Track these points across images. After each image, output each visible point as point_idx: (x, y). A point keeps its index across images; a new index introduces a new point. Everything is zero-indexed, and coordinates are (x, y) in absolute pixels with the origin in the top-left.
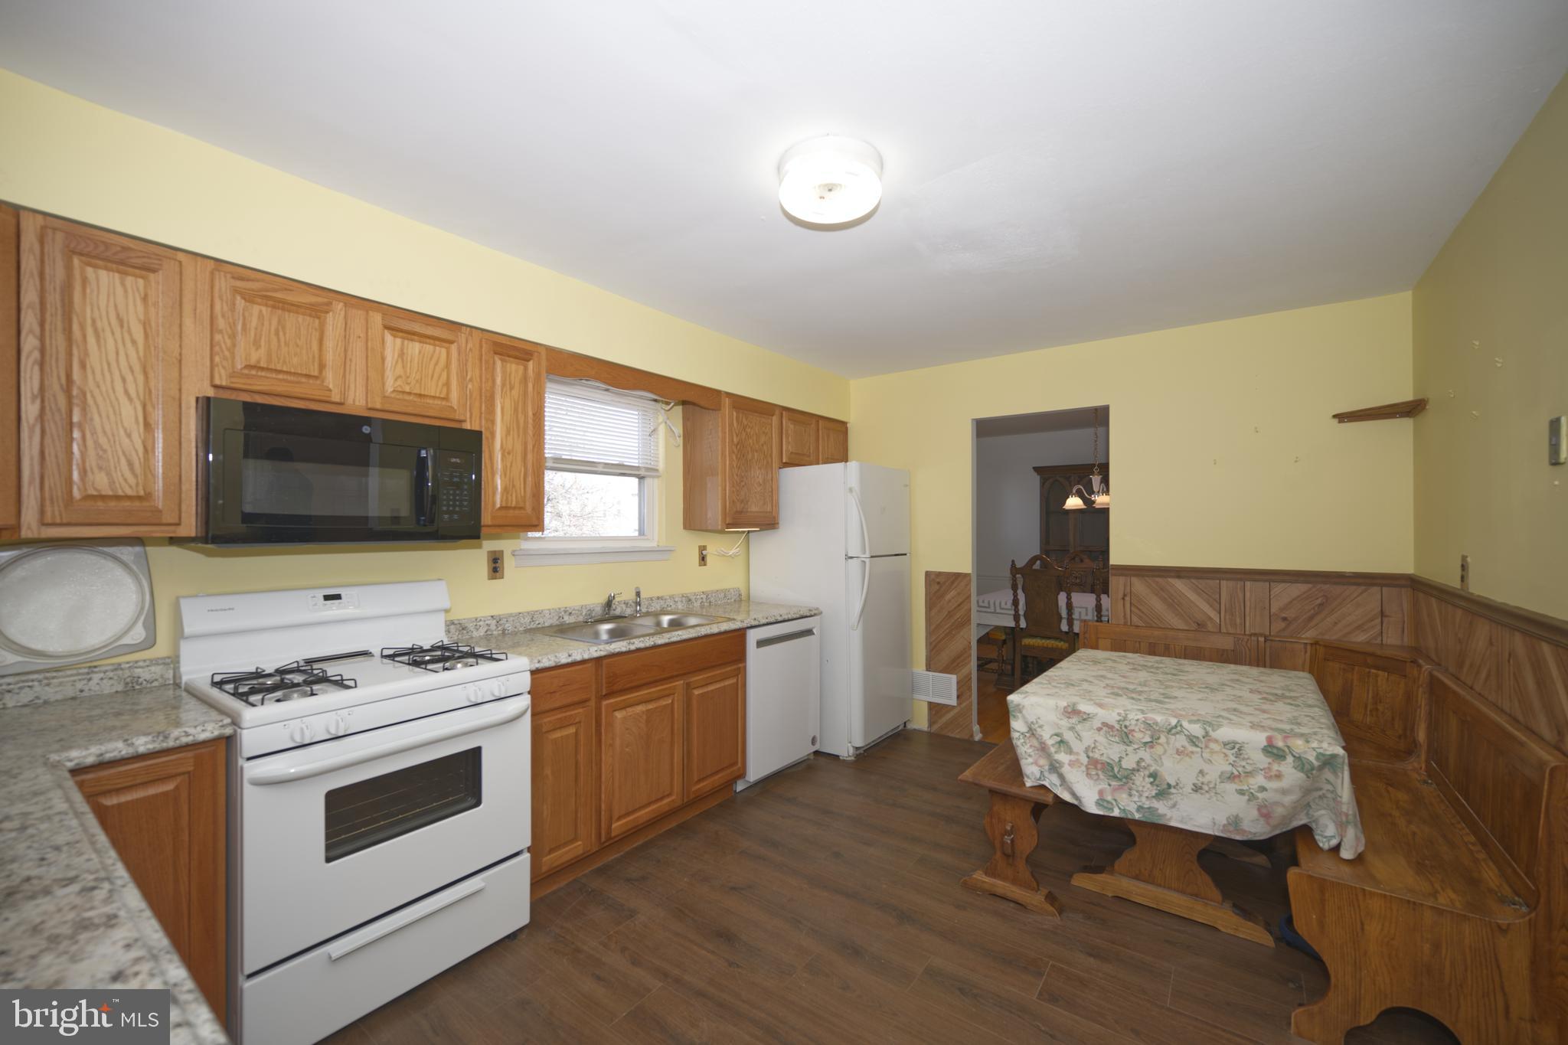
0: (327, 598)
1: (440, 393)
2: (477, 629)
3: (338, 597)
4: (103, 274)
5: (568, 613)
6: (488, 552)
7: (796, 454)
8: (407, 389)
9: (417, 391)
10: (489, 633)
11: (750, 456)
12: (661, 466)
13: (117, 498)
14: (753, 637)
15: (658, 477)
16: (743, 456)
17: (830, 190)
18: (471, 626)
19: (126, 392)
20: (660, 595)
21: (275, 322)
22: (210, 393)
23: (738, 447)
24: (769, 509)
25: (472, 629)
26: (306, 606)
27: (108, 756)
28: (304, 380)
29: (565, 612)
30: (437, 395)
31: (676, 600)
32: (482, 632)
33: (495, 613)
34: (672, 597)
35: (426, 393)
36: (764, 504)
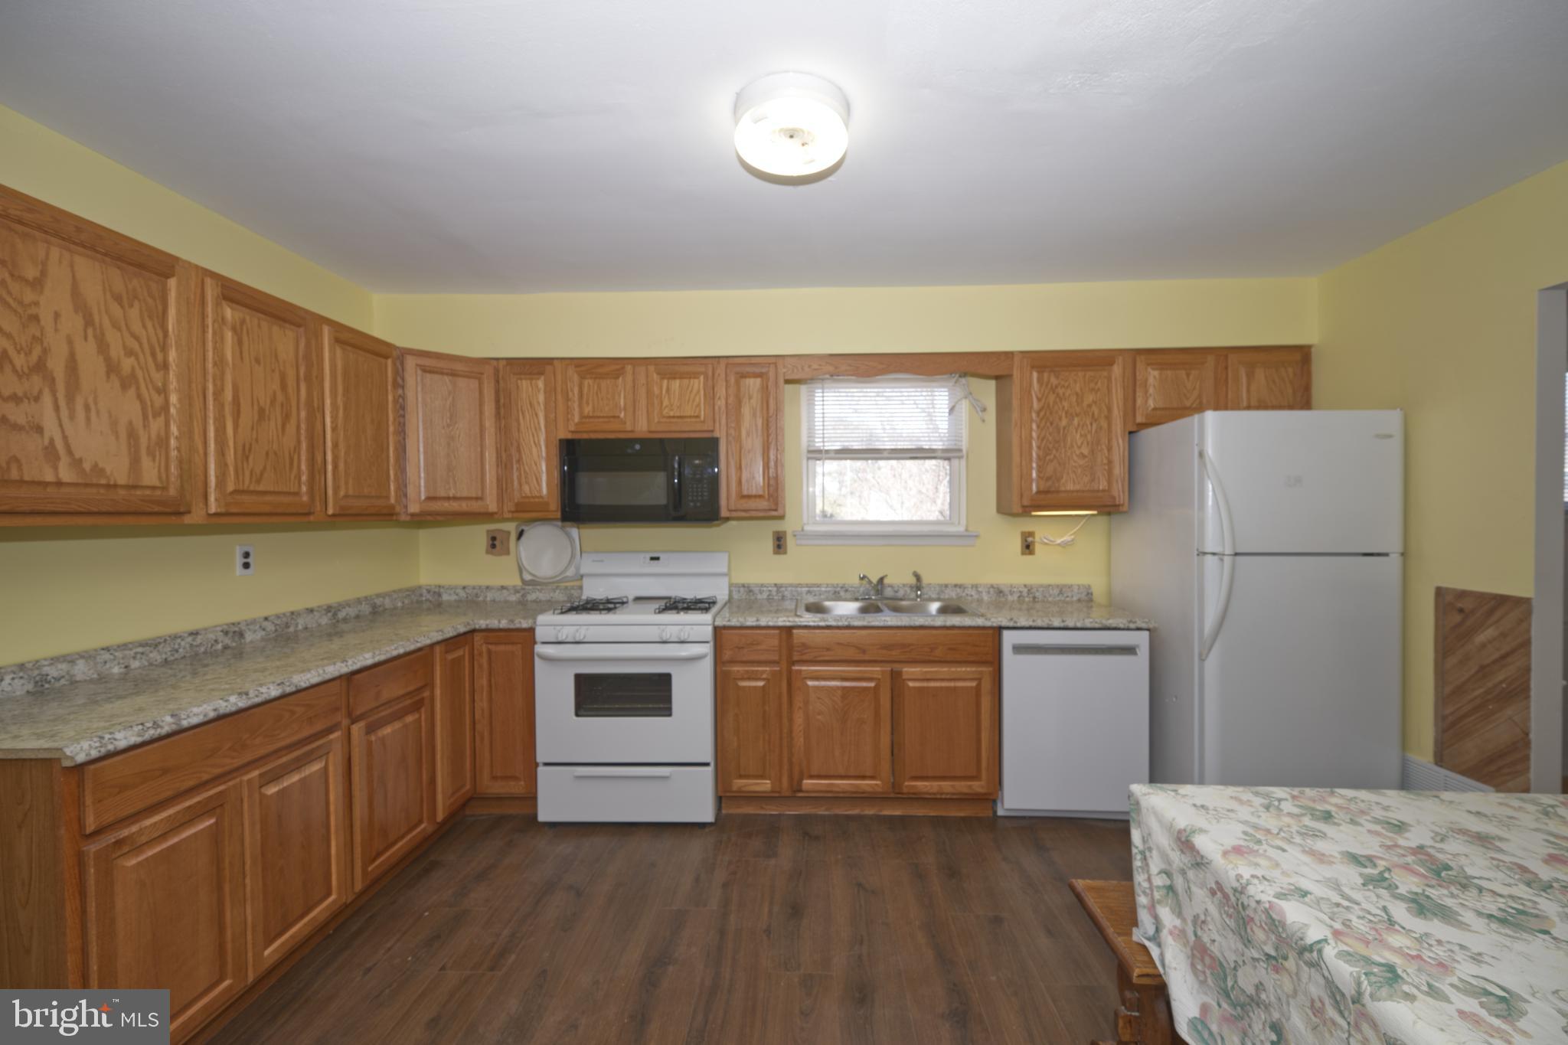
0: (652, 559)
1: (695, 412)
2: (761, 593)
3: (657, 559)
4: (524, 381)
5: (844, 589)
6: (774, 532)
7: (1160, 409)
8: (672, 414)
9: (678, 414)
10: (771, 597)
11: (1064, 422)
12: (964, 445)
13: (533, 497)
14: (1009, 639)
15: (960, 458)
16: (1051, 424)
17: (791, 137)
18: (756, 590)
19: (534, 442)
20: (959, 582)
21: (596, 387)
22: (570, 436)
23: (1042, 414)
24: (1103, 485)
25: (757, 592)
26: (639, 563)
27: (490, 626)
28: (612, 419)
29: (842, 588)
30: (692, 414)
31: (980, 589)
32: (765, 596)
33: (779, 581)
34: (975, 587)
35: (684, 415)
36: (1093, 480)
